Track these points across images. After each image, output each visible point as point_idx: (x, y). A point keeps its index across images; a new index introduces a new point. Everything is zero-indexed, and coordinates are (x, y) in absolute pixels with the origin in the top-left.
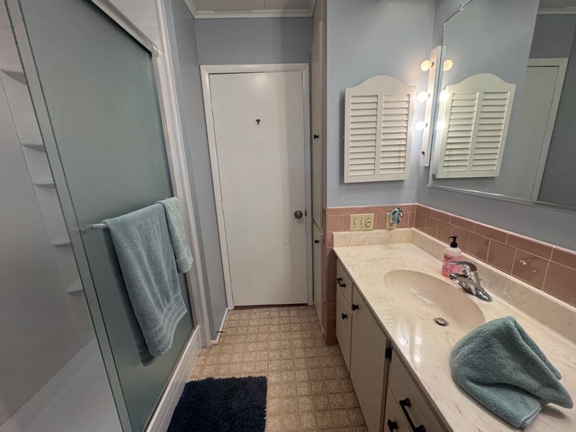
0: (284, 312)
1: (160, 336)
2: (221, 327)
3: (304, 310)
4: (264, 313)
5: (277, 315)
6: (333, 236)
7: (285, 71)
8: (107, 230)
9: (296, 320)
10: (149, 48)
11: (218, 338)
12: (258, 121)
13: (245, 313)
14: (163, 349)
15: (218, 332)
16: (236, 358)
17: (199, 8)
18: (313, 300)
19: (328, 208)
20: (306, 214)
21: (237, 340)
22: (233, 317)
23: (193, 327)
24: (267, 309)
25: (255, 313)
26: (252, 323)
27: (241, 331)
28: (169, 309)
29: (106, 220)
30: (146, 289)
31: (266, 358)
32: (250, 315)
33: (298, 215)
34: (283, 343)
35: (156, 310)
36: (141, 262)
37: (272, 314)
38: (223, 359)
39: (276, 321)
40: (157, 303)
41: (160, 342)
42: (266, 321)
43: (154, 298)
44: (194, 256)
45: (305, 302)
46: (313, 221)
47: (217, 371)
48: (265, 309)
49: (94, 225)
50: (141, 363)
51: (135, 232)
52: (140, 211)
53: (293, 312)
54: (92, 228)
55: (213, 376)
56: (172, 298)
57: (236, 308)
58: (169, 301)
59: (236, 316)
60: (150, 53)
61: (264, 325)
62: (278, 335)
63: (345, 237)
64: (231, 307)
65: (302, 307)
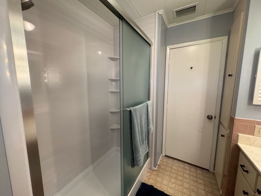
0: (193, 169)
1: (140, 158)
2: (158, 163)
3: (206, 173)
4: (182, 165)
5: (189, 169)
6: (238, 136)
7: (211, 42)
8: (130, 111)
9: (201, 177)
10: (150, 43)
11: (157, 167)
12: (191, 68)
13: (170, 161)
14: (140, 165)
15: (157, 165)
16: (165, 182)
17: (170, 23)
18: (214, 169)
19: (236, 118)
20: (215, 118)
21: (166, 173)
22: (164, 160)
23: (148, 158)
24: (183, 163)
25: (176, 162)
26: (174, 167)
27: (168, 169)
28: (143, 148)
29: (131, 108)
30: (138, 137)
31: (181, 190)
32: (173, 162)
33: (210, 118)
34: (192, 187)
35: (140, 147)
36: (138, 126)
37: (186, 167)
38: (159, 179)
39: (188, 172)
40: (140, 144)
41: (139, 161)
42: (182, 170)
43: (140, 141)
44: (153, 127)
45: (208, 169)
46: (220, 123)
47: (156, 184)
48: (181, 163)
49: (127, 109)
50: (130, 166)
51: (138, 113)
52: (140, 106)
53: (199, 171)
54: (126, 110)
55: (154, 186)
56: (145, 143)
57: (166, 156)
58: (143, 144)
59: (166, 160)
60: (150, 45)
61: (181, 171)
62: (188, 180)
63: (249, 138)
64: (163, 154)
65: (205, 171)
